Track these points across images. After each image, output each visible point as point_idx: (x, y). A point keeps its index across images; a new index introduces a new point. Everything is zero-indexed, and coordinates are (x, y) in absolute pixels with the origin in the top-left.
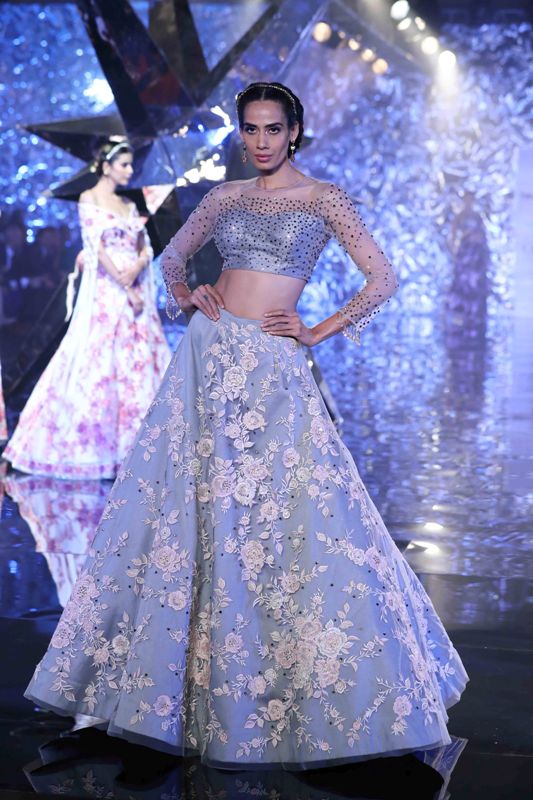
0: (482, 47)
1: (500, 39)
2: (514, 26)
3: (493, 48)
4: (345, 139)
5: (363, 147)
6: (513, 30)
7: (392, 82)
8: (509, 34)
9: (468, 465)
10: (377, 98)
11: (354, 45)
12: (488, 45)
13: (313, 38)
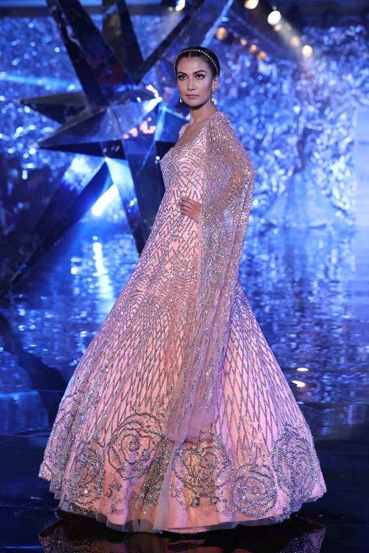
0: (331, 42)
1: (343, 37)
2: (352, 28)
3: (338, 43)
4: (238, 106)
5: (250, 111)
6: (352, 31)
7: (270, 67)
8: (349, 33)
9: (325, 327)
10: (260, 78)
11: (244, 42)
12: (335, 41)
13: (215, 37)
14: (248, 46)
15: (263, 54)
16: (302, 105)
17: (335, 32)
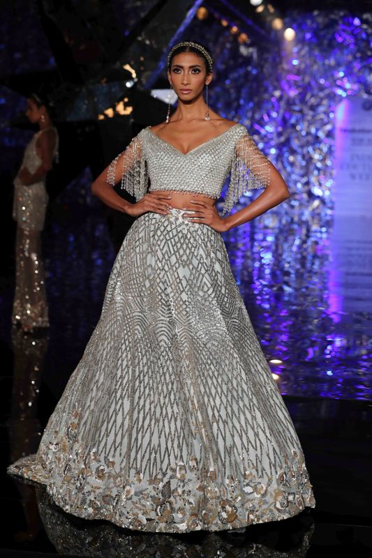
0: (315, 26)
1: (326, 20)
2: (336, 12)
3: (321, 27)
4: (218, 89)
5: (230, 94)
6: (336, 15)
7: (251, 50)
8: (333, 16)
9: (300, 319)
10: (240, 60)
11: (225, 23)
12: (318, 24)
13: (196, 17)
14: (229, 27)
15: (244, 37)
16: (282, 90)
17: (318, 15)
